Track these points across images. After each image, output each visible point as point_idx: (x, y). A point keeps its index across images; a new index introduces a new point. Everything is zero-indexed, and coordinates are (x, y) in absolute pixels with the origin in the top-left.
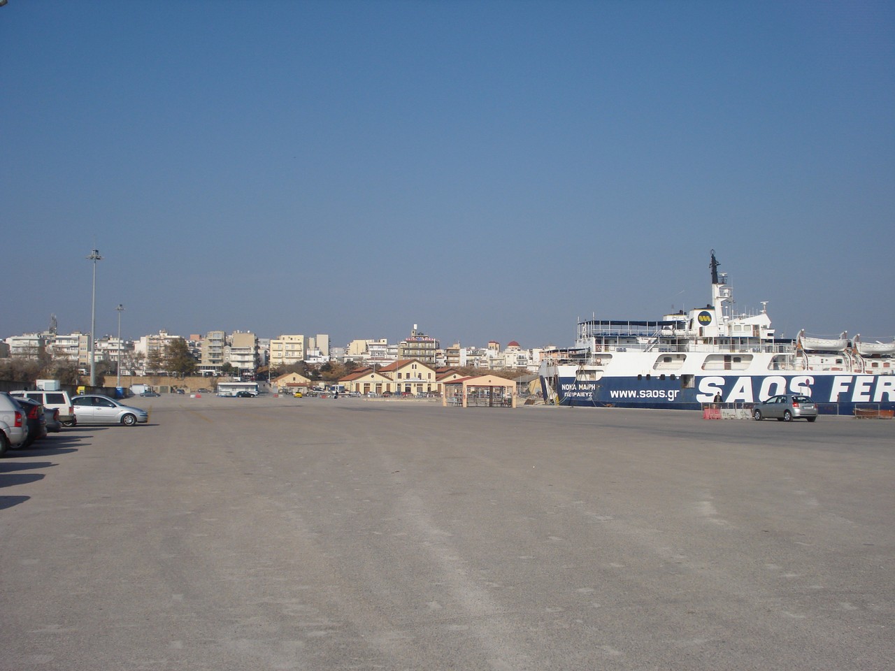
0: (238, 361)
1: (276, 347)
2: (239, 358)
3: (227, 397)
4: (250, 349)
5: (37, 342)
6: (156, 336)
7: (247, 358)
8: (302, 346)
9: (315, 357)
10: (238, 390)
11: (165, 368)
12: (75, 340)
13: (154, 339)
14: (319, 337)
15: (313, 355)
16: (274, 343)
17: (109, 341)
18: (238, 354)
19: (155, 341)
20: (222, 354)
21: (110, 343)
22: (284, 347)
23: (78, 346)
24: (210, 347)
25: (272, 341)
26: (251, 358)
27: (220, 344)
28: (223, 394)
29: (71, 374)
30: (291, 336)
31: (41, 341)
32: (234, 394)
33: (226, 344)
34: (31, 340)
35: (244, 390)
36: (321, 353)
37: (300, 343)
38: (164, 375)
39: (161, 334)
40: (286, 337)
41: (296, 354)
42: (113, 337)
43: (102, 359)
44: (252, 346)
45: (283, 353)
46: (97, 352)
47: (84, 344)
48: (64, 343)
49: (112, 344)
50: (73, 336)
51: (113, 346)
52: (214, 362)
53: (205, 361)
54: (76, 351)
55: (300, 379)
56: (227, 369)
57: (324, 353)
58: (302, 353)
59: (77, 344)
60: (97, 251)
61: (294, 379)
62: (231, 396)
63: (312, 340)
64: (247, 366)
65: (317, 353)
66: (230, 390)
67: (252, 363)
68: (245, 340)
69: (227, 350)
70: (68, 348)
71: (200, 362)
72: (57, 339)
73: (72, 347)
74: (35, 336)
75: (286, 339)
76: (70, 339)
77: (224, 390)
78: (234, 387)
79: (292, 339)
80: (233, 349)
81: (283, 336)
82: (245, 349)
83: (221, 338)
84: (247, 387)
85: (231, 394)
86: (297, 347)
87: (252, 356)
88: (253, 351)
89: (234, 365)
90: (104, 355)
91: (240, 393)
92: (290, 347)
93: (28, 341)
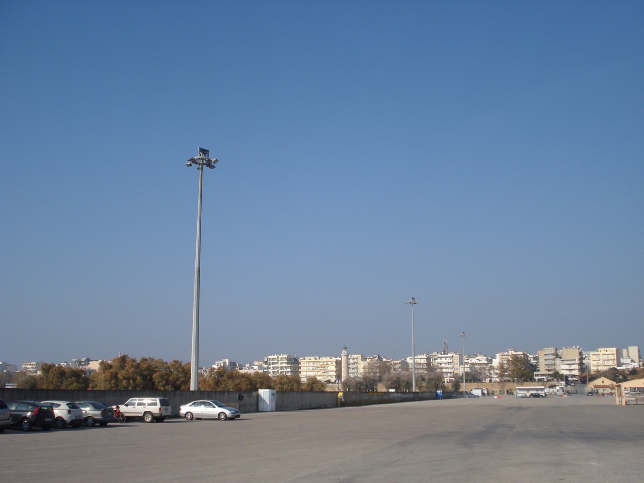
0: (567, 370)
1: (595, 357)
2: (567, 367)
3: (523, 397)
4: (575, 360)
5: (425, 360)
6: (506, 353)
7: (573, 367)
8: (615, 356)
9: (627, 364)
10: (531, 392)
11: (509, 376)
12: (450, 358)
13: (504, 355)
14: (630, 348)
15: (625, 362)
16: (593, 355)
17: (477, 358)
18: (566, 364)
19: (506, 357)
20: (554, 364)
21: (477, 359)
22: (601, 357)
23: (453, 362)
24: (545, 359)
25: (591, 353)
26: (576, 367)
27: (552, 357)
28: (520, 395)
29: (437, 382)
30: (606, 349)
31: (428, 359)
32: (528, 395)
33: (557, 357)
34: (421, 359)
35: (535, 392)
36: (632, 361)
37: (613, 354)
38: (509, 381)
39: (510, 352)
40: (602, 349)
41: (611, 363)
42: (480, 354)
43: (469, 370)
44: (577, 357)
45: (601, 362)
46: (466, 366)
47: (457, 360)
48: (443, 360)
49: (479, 359)
50: (449, 355)
51: (479, 361)
52: (549, 371)
53: (542, 369)
54: (451, 366)
55: (608, 382)
56: (557, 376)
57: (635, 361)
58: (615, 362)
59: (451, 361)
60: (413, 298)
61: (603, 382)
62: (526, 397)
63: (625, 351)
64: (573, 372)
65: (629, 361)
66: (525, 392)
67: (577, 371)
68: (571, 353)
69: (558, 361)
70: (446, 364)
71: (539, 371)
72: (438, 357)
73: (448, 362)
74: (424, 356)
75: (602, 351)
76: (447, 357)
77: (521, 392)
78: (528, 390)
79: (607, 351)
80: (562, 360)
81: (599, 349)
82: (571, 360)
83: (552, 353)
84: (537, 390)
85: (526, 395)
86: (611, 357)
87: (577, 365)
88: (577, 361)
89: (562, 372)
90: (470, 368)
91: (532, 395)
92: (605, 357)
93: (419, 360)
